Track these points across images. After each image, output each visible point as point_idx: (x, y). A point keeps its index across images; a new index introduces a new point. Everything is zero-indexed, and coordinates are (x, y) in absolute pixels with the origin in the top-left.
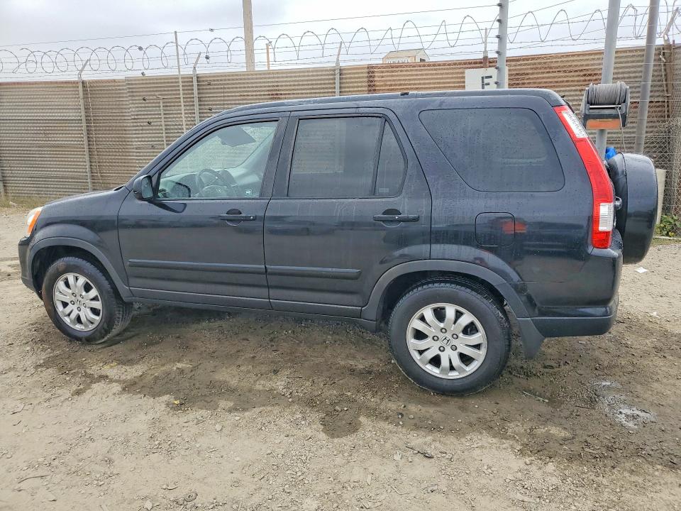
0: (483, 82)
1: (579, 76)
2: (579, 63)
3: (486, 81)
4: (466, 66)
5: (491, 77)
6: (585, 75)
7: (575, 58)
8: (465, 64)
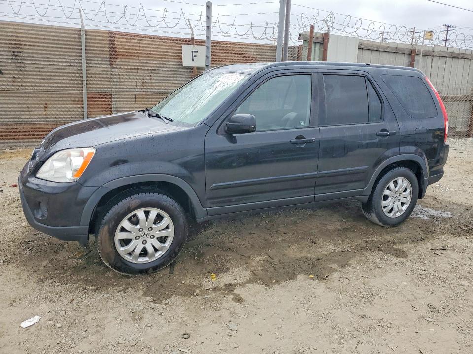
0: (192, 54)
1: (241, 57)
2: (242, 50)
3: (194, 54)
4: (184, 42)
5: (197, 51)
6: (244, 57)
7: (240, 46)
8: (183, 41)
